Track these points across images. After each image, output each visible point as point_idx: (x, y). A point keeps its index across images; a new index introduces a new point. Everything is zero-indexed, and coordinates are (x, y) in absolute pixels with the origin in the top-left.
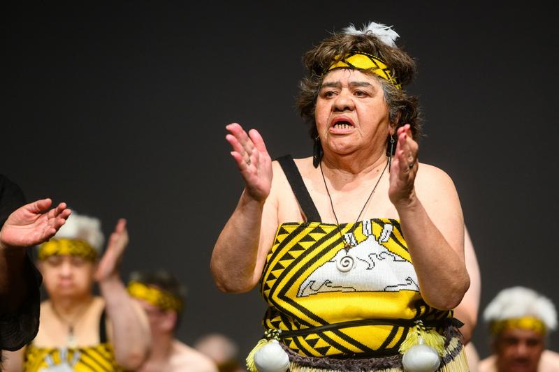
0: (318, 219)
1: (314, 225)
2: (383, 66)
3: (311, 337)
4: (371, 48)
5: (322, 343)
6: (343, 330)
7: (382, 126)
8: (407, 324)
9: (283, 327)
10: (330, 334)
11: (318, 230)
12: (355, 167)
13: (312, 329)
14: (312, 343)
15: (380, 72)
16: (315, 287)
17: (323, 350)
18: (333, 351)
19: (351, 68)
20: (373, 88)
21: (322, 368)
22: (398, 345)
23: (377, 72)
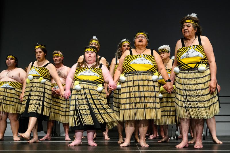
0: (184, 46)
2: (192, 21)
4: (190, 18)
5: (184, 67)
6: (187, 65)
7: (193, 31)
8: (199, 63)
10: (185, 66)
11: (184, 48)
13: (183, 65)
14: (183, 67)
16: (183, 57)
17: (185, 68)
18: (186, 68)
19: (186, 22)
20: (190, 25)
21: (184, 71)
22: (198, 67)
23: (191, 22)
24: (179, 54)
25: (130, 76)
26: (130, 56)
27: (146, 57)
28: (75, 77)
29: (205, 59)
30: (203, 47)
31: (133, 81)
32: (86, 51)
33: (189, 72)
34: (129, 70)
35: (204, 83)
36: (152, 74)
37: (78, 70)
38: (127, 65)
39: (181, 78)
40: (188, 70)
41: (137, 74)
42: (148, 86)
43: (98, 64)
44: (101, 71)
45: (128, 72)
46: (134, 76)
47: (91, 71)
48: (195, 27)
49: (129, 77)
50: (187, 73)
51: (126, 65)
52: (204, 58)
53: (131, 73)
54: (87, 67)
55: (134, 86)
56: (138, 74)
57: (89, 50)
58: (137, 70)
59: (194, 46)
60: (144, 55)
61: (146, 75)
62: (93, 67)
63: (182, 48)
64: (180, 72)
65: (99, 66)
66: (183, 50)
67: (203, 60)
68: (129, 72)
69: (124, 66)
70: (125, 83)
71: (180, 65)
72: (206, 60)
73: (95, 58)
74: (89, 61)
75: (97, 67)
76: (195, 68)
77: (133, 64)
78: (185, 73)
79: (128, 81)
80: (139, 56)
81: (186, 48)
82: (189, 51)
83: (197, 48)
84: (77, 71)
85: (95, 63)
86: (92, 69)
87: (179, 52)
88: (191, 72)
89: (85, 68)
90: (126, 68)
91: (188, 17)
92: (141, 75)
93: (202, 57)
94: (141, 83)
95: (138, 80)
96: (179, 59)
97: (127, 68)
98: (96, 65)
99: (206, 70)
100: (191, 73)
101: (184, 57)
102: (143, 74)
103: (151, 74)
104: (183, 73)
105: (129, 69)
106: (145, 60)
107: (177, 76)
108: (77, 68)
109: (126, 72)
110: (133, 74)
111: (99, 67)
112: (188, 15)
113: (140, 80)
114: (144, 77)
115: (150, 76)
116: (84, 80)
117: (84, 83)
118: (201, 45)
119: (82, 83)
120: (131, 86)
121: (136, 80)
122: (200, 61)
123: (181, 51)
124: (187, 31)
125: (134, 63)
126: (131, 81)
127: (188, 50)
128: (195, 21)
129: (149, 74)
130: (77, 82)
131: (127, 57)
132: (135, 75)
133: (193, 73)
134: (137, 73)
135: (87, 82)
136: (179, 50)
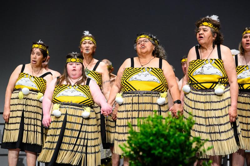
1: (198, 60)
2: (211, 24)
3: (195, 85)
4: (209, 21)
5: (197, 87)
6: (201, 84)
7: (210, 38)
9: (190, 82)
10: (199, 85)
11: (199, 61)
12: (206, 47)
13: (195, 83)
14: (195, 86)
15: (210, 26)
16: (196, 73)
17: (197, 88)
18: (199, 88)
19: (203, 25)
20: (208, 29)
21: (197, 91)
22: (214, 88)
23: (209, 26)
24: (191, 68)
25: (128, 96)
26: (130, 68)
27: (152, 71)
28: (54, 99)
29: (224, 78)
30: (223, 62)
31: (132, 104)
32: (69, 61)
33: (203, 93)
34: (127, 89)
35: (221, 109)
36: (158, 95)
37: (58, 89)
38: (126, 81)
39: (191, 100)
40: (202, 90)
41: (137, 95)
42: (151, 111)
43: (84, 80)
44: (88, 89)
45: (126, 91)
46: (134, 98)
47: (75, 90)
48: (213, 33)
49: (127, 98)
50: (200, 94)
51: (124, 82)
52: (224, 76)
53: (130, 94)
54: (69, 84)
55: (132, 111)
56: (140, 95)
57: (73, 60)
58: (137, 89)
59: (212, 60)
60: (149, 68)
61: (150, 96)
62: (78, 83)
63: (196, 60)
64: (190, 92)
65: (86, 82)
66: (197, 63)
67: (221, 79)
68: (128, 91)
69: (122, 83)
70: (122, 106)
71: (191, 82)
72: (225, 80)
73: (81, 71)
74: (73, 75)
75: (83, 84)
76: (210, 88)
77: (133, 80)
78: (197, 94)
79: (125, 104)
80: (142, 69)
81: (201, 62)
82: (204, 66)
83: (215, 63)
84: (56, 89)
85: (81, 78)
86: (76, 86)
87: (191, 65)
88: (205, 93)
89: (66, 85)
90: (124, 86)
91: (206, 19)
92: (143, 96)
93: (221, 75)
94: (142, 107)
95: (139, 103)
96: (191, 75)
97: (126, 86)
98: (82, 81)
99: (224, 93)
100: (205, 95)
101: (198, 74)
102: (146, 96)
103: (156, 95)
104: (195, 94)
105: (127, 87)
106: (150, 75)
107: (186, 97)
108: (56, 85)
109: (124, 91)
110: (133, 95)
111: (85, 84)
112: (208, 17)
113: (141, 103)
114: (146, 99)
115: (155, 98)
116: (66, 102)
117: (66, 106)
118: (221, 59)
119: (64, 106)
120: (130, 111)
121: (136, 103)
122: (218, 80)
123: (194, 65)
124: (202, 36)
125: (135, 79)
126: (130, 103)
127: (203, 64)
128: (215, 25)
129: (155, 95)
130: (56, 106)
131: (126, 71)
132: (135, 96)
133: (208, 95)
134: (137, 93)
135: (71, 105)
136: (192, 62)
